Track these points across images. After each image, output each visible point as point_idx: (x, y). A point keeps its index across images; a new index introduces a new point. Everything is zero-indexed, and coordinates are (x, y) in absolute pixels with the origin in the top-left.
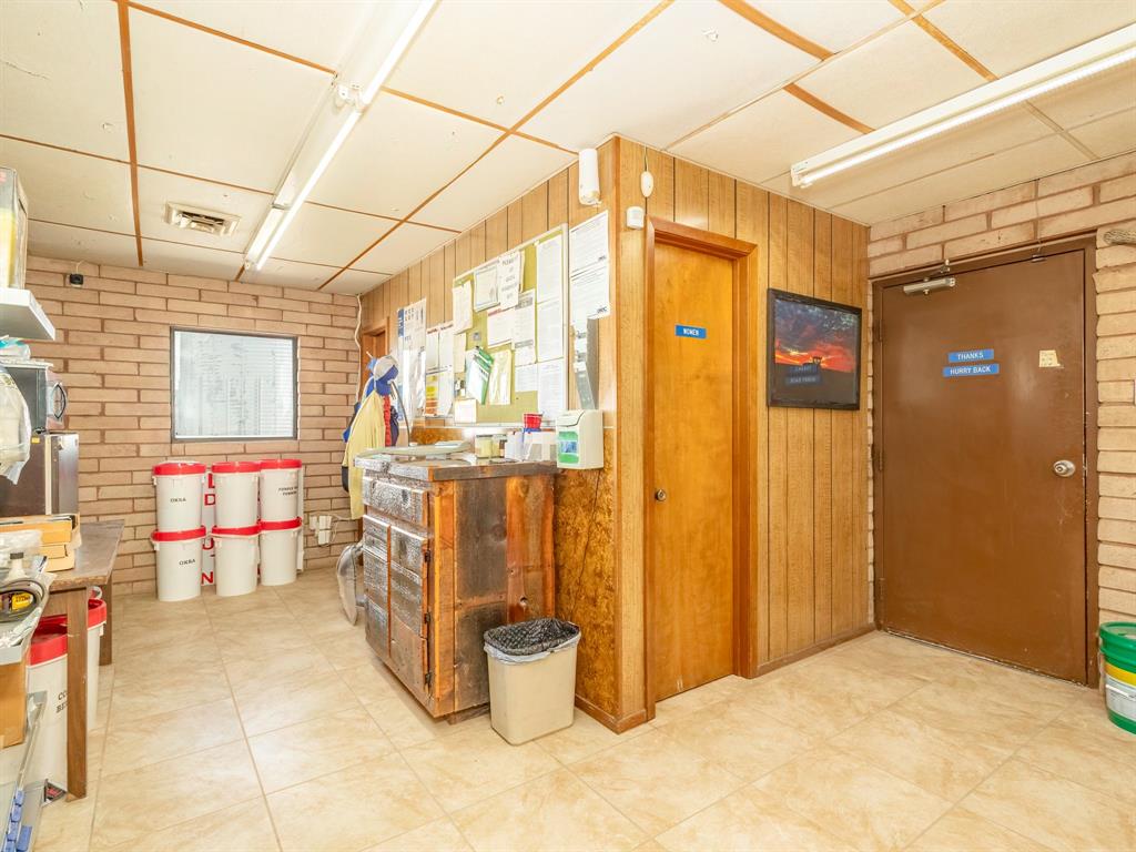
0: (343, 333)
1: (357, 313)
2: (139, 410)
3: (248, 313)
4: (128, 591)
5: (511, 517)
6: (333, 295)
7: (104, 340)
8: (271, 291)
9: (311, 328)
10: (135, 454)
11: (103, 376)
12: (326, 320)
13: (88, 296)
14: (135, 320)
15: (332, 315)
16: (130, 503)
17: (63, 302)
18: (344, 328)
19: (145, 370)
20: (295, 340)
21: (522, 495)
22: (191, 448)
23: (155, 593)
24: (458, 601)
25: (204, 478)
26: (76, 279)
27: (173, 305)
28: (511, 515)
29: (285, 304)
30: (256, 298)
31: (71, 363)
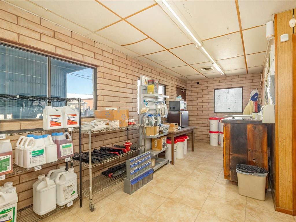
0: (256, 84)
1: (261, 77)
2: (208, 106)
3: (230, 83)
4: (207, 142)
5: (249, 135)
6: (253, 74)
7: (203, 93)
8: (235, 77)
9: (246, 84)
10: (207, 115)
11: (203, 100)
12: (251, 81)
13: (200, 86)
14: (208, 89)
15: (252, 80)
16: (207, 125)
17: (197, 88)
18: (256, 82)
19: (210, 98)
20: (242, 87)
21: (253, 130)
22: (218, 114)
23: (209, 143)
24: (231, 153)
25: (218, 121)
26: (198, 83)
27: (214, 85)
28: (249, 134)
29: (239, 79)
30: (232, 79)
31: (198, 98)
